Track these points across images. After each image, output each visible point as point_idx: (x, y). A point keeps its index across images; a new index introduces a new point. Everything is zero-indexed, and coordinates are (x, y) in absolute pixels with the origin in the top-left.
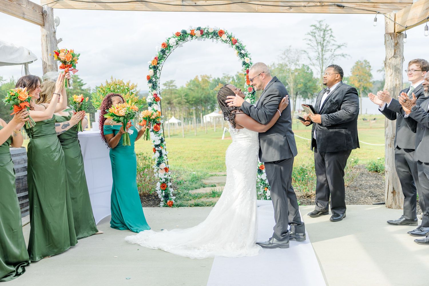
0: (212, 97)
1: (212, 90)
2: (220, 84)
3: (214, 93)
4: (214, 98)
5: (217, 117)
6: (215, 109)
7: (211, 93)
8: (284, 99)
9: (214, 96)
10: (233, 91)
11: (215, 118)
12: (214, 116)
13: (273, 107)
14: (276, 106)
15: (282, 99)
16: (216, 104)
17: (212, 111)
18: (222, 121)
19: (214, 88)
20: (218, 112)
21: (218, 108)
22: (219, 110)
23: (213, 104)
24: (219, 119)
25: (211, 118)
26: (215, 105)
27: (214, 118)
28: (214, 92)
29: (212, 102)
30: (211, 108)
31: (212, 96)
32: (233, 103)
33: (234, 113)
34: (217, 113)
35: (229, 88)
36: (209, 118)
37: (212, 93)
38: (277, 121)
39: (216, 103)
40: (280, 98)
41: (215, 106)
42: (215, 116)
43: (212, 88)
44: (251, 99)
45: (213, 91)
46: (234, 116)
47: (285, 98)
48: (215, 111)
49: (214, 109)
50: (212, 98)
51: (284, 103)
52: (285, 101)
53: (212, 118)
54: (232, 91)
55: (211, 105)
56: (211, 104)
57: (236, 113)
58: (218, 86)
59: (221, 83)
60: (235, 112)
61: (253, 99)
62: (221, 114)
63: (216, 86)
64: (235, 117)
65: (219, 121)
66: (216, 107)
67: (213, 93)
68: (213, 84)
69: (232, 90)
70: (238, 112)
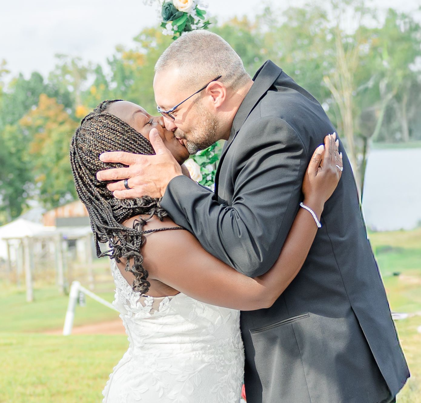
0: (11, 154)
1: (12, 123)
2: (43, 99)
3: (20, 137)
4: (20, 159)
5: (35, 239)
6: (28, 207)
7: (6, 136)
8: (321, 157)
9: (19, 151)
10: (139, 131)
11: (31, 246)
12: (22, 234)
13: (273, 198)
14: (285, 189)
15: (307, 157)
16: (32, 186)
17: (14, 213)
18: (59, 255)
19: (20, 116)
20: (39, 217)
21: (40, 200)
22: (42, 210)
23: (18, 184)
24: (44, 246)
25: (12, 242)
26: (25, 187)
27: (22, 244)
28: (22, 132)
29: (11, 176)
30: (7, 202)
31: (13, 150)
32: (127, 187)
33: (139, 228)
34: (33, 221)
35: (117, 120)
36: (4, 245)
37: (10, 139)
38: (310, 253)
39: (30, 180)
40: (299, 153)
41: (24, 195)
42: (27, 237)
43: (9, 118)
44: (204, 165)
45: (14, 128)
46: (137, 242)
47: (320, 149)
48: (25, 213)
49: (23, 206)
50: (14, 161)
51: (321, 173)
52: (325, 161)
53: (15, 243)
54: (132, 130)
55: (10, 190)
56: (10, 184)
57: (147, 228)
58: (34, 108)
59: (49, 96)
60: (144, 223)
61: (211, 163)
62: (50, 225)
63: (27, 108)
64: (142, 246)
65: (44, 256)
66: (32, 198)
67: (14, 138)
68: (14, 99)
69: (133, 126)
70: (154, 224)
